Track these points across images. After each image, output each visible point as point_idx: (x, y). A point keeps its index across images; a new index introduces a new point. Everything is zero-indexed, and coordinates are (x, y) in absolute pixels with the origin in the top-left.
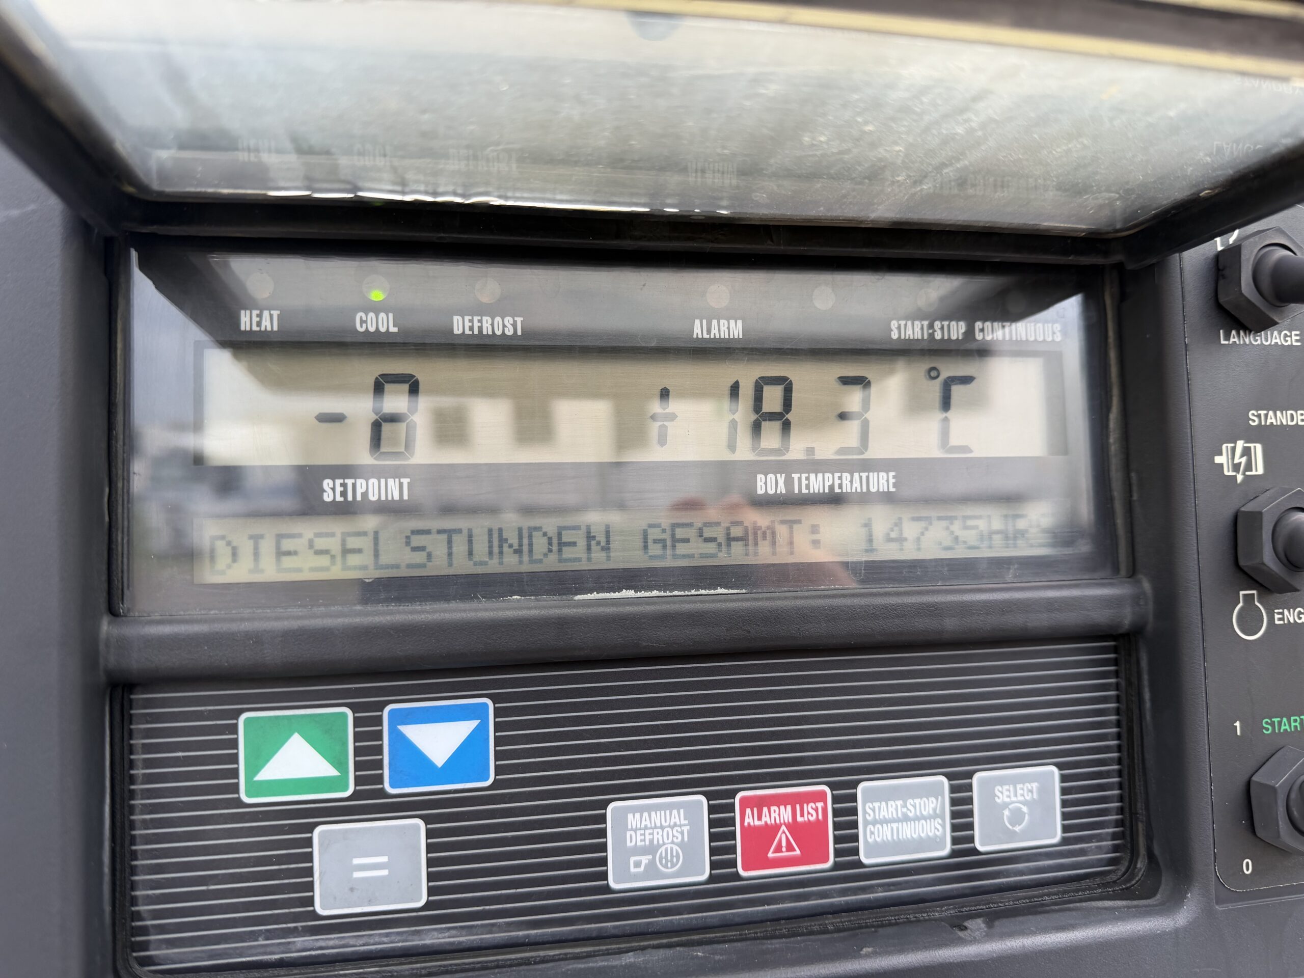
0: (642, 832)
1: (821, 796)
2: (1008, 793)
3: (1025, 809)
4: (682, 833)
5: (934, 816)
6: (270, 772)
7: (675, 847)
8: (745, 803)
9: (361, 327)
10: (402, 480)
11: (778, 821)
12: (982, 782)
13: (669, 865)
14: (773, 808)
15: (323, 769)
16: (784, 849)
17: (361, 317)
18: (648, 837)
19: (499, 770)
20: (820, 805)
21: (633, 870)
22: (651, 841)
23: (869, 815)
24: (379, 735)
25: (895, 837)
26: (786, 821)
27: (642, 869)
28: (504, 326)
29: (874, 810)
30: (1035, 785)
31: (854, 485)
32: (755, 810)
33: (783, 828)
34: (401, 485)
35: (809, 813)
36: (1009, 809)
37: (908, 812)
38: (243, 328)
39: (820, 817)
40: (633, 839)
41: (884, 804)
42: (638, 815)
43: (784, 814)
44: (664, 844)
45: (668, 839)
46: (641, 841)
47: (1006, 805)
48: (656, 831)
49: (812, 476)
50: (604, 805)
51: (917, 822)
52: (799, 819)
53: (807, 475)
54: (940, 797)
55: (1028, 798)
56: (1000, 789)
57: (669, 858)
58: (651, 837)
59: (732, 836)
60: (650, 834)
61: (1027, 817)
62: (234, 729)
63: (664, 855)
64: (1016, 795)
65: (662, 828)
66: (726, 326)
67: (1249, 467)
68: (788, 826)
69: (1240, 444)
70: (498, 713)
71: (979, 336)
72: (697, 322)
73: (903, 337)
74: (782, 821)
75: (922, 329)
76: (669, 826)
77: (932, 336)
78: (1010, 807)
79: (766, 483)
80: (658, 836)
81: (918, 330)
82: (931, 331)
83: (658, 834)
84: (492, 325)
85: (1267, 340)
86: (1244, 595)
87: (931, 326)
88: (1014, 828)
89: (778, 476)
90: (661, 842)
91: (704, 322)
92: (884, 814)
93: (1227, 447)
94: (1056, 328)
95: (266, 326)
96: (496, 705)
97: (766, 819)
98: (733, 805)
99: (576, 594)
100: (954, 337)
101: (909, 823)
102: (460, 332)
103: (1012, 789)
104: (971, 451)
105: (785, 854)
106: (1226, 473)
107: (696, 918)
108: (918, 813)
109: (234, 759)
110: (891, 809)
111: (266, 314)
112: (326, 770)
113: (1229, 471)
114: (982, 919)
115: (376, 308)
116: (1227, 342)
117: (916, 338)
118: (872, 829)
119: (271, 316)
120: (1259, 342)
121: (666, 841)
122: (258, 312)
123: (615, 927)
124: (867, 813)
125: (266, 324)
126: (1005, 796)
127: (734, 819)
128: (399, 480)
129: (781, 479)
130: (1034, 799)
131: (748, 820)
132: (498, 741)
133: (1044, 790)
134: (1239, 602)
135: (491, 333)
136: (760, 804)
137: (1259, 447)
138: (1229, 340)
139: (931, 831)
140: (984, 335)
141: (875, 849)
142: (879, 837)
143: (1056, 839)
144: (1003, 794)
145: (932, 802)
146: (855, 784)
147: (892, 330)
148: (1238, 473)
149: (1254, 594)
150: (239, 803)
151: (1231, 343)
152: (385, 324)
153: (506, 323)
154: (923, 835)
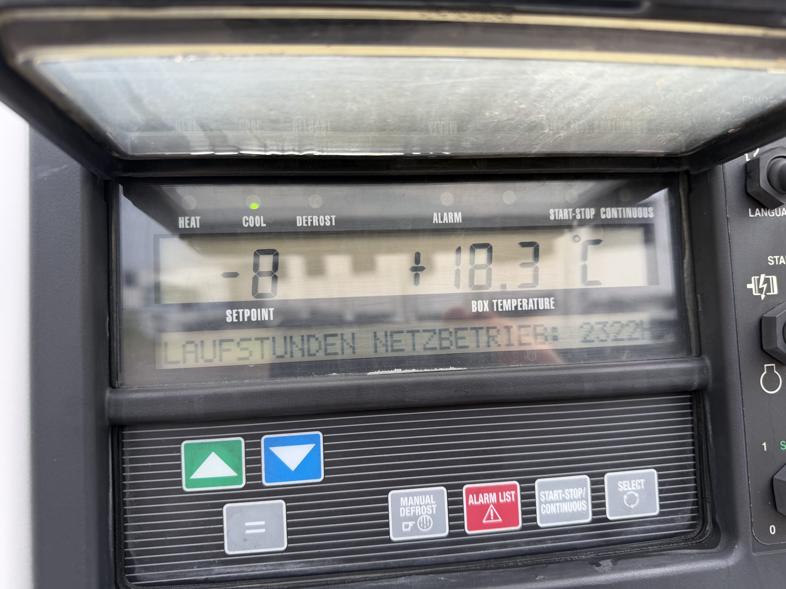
0: (409, 508)
1: (514, 488)
2: (626, 485)
3: (637, 495)
4: (432, 509)
5: (582, 499)
6: (200, 474)
7: (428, 517)
8: (469, 491)
9: (246, 224)
10: (270, 309)
11: (488, 502)
12: (610, 479)
13: (425, 527)
14: (485, 495)
15: (227, 471)
16: (492, 518)
17: (246, 219)
18: (412, 511)
19: (326, 472)
20: (513, 493)
21: (404, 530)
22: (414, 513)
23: (543, 498)
24: (259, 453)
25: (558, 511)
26: (493, 502)
27: (409, 529)
28: (325, 221)
29: (545, 496)
30: (642, 481)
31: (530, 306)
32: (475, 495)
33: (492, 506)
34: (269, 312)
35: (506, 497)
36: (627, 495)
37: (566, 497)
38: (180, 227)
39: (513, 499)
40: (404, 512)
41: (551, 492)
42: (406, 498)
43: (492, 498)
44: (422, 515)
45: (424, 512)
46: (409, 513)
47: (625, 492)
48: (417, 507)
49: (505, 301)
50: (387, 492)
51: (571, 502)
52: (501, 501)
53: (501, 300)
54: (585, 488)
55: (638, 488)
56: (621, 483)
57: (425, 523)
58: (414, 511)
59: (462, 510)
60: (413, 509)
61: (638, 499)
62: (179, 450)
63: (422, 521)
64: (631, 487)
65: (421, 506)
66: (452, 216)
67: (768, 290)
68: (494, 505)
69: (763, 277)
70: (325, 439)
71: (603, 216)
72: (435, 214)
73: (557, 218)
74: (491, 502)
75: (569, 213)
76: (425, 505)
77: (574, 217)
78: (628, 493)
79: (477, 306)
80: (418, 510)
81: (566, 214)
82: (574, 214)
83: (418, 509)
84: (319, 220)
85: (778, 214)
86: (767, 367)
87: (574, 212)
88: (630, 506)
89: (484, 301)
90: (420, 514)
91: (439, 214)
92: (551, 498)
93: (755, 278)
94: (650, 210)
95: (193, 225)
96: (324, 435)
97: (481, 501)
98: (462, 493)
99: (369, 372)
100: (588, 217)
101: (566, 503)
102: (301, 225)
103: (628, 483)
104: (600, 284)
105: (493, 521)
106: (754, 294)
107: (441, 558)
108: (572, 497)
109: (179, 467)
110: (555, 495)
111: (193, 218)
112: (229, 472)
113: (756, 293)
114: (610, 560)
115: (254, 213)
116: (753, 216)
117: (565, 219)
118: (544, 507)
119: (196, 220)
120: (773, 215)
121: (423, 513)
122: (188, 218)
123: (394, 562)
124: (541, 497)
125: (193, 224)
126: (624, 487)
127: (462, 501)
128: (268, 309)
129: (486, 303)
130: (642, 489)
131: (471, 501)
132: (326, 456)
133: (648, 484)
134: (764, 371)
135: (318, 225)
136: (477, 492)
137: (775, 278)
138: (754, 214)
139: (580, 508)
140: (606, 215)
141: (546, 518)
142: (548, 511)
143: (656, 513)
144: (623, 486)
145: (580, 491)
146: (534, 481)
147: (551, 215)
148: (762, 294)
149: (773, 366)
150: (182, 491)
151: (756, 216)
152: (258, 221)
153: (326, 219)
154: (575, 510)
